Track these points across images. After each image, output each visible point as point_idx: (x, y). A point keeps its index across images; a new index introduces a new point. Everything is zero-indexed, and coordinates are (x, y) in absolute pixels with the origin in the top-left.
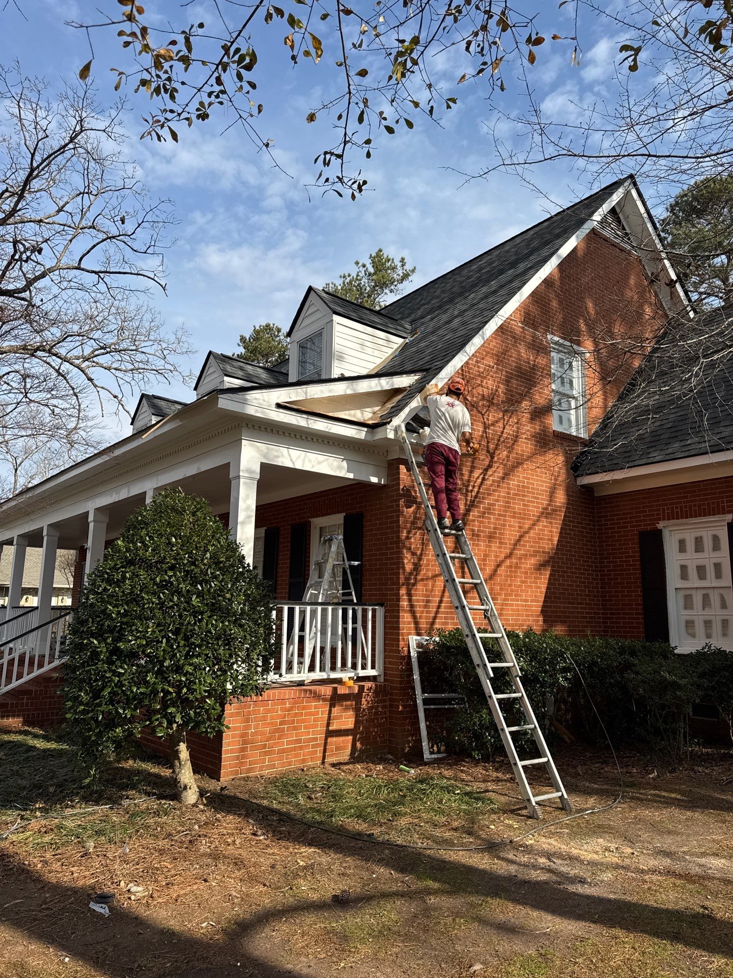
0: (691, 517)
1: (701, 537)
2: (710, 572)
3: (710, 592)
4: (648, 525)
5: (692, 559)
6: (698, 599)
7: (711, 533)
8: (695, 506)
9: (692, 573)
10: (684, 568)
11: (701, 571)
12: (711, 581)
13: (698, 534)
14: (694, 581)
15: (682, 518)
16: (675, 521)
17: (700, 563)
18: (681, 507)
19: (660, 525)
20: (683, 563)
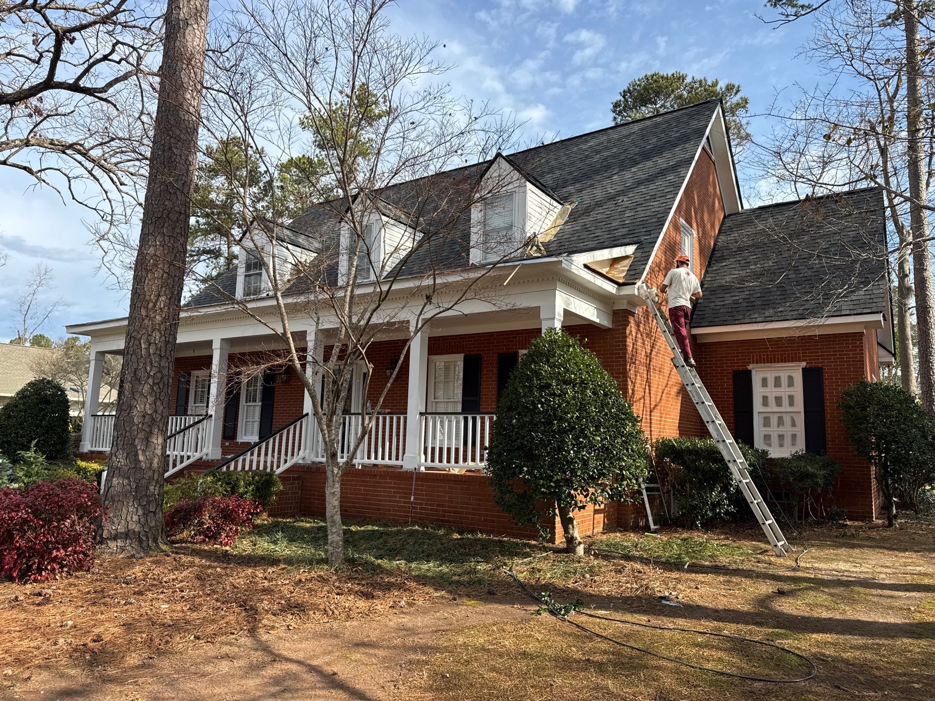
0: (775, 362)
1: (780, 377)
2: (786, 401)
3: (784, 415)
4: (740, 366)
5: (772, 392)
6: (774, 420)
7: (787, 374)
8: (778, 354)
9: (772, 401)
10: (765, 399)
11: (779, 401)
12: (785, 407)
13: (777, 375)
14: (773, 407)
15: (768, 362)
16: (762, 365)
17: (778, 395)
18: (767, 355)
19: (750, 367)
20: (765, 394)
